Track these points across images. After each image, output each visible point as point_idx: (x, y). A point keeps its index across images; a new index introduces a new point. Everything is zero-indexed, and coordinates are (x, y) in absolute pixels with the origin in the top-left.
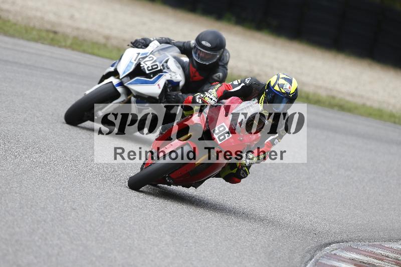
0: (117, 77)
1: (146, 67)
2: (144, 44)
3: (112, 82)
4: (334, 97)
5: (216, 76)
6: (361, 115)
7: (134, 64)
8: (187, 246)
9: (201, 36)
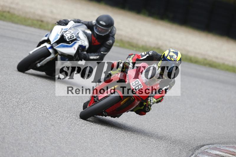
0: (49, 43)
1: (67, 37)
2: (65, 23)
3: (46, 46)
4: (206, 59)
5: (108, 43)
6: (222, 69)
7: (60, 35)
8: (119, 147)
9: (99, 18)
